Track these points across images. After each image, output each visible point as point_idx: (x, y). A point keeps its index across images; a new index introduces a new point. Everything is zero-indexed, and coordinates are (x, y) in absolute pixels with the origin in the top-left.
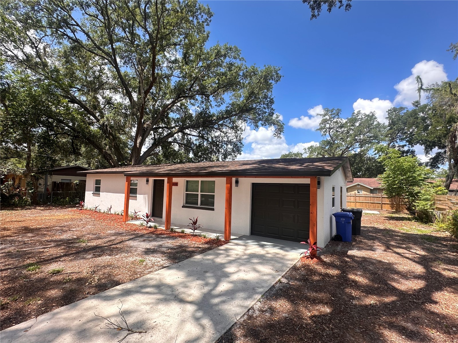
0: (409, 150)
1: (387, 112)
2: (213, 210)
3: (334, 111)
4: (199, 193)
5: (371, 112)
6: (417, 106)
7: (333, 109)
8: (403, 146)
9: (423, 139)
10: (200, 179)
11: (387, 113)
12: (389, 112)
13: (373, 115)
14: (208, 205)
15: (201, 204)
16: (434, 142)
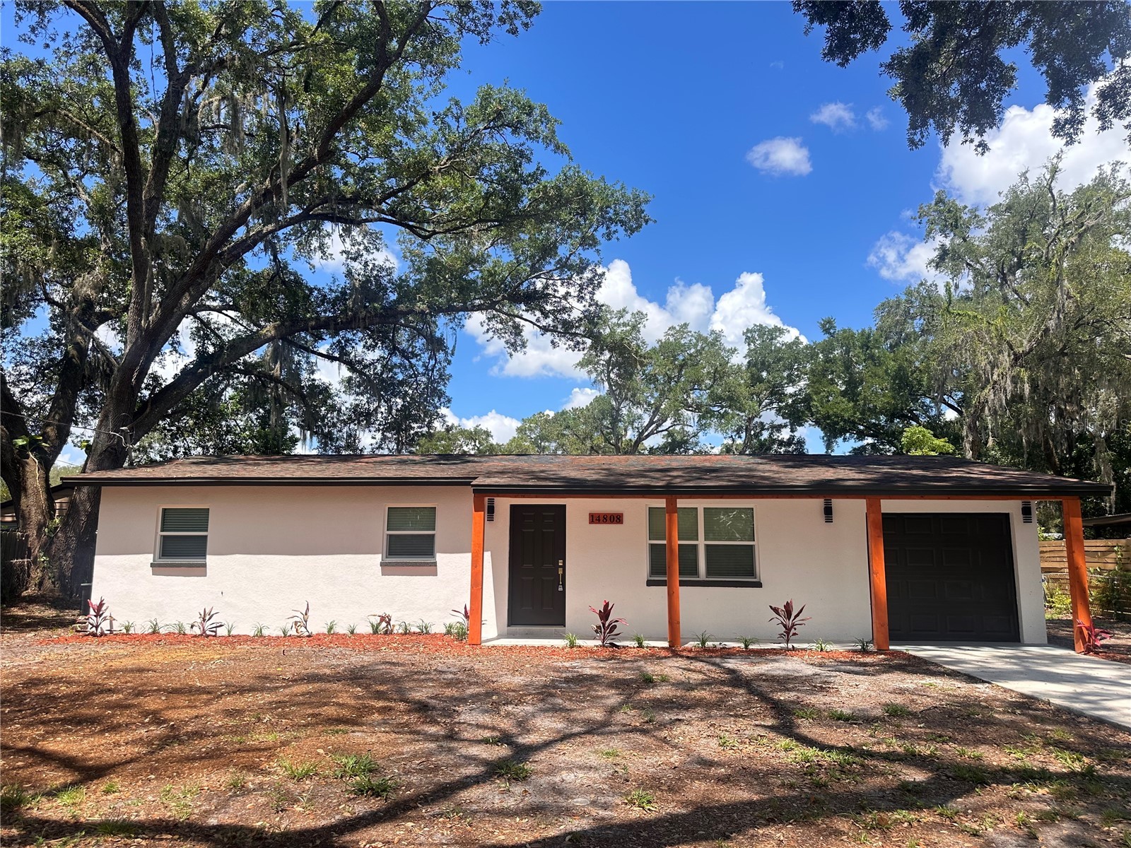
0: (794, 439)
1: (744, 334)
2: (759, 585)
3: (628, 317)
4: (701, 543)
5: (713, 332)
6: (827, 331)
7: (624, 310)
8: (779, 428)
9: (831, 412)
10: (701, 504)
11: (744, 337)
12: (749, 335)
13: (716, 340)
14: (737, 575)
15: (709, 573)
16: (854, 423)
